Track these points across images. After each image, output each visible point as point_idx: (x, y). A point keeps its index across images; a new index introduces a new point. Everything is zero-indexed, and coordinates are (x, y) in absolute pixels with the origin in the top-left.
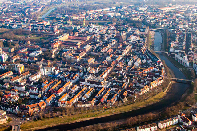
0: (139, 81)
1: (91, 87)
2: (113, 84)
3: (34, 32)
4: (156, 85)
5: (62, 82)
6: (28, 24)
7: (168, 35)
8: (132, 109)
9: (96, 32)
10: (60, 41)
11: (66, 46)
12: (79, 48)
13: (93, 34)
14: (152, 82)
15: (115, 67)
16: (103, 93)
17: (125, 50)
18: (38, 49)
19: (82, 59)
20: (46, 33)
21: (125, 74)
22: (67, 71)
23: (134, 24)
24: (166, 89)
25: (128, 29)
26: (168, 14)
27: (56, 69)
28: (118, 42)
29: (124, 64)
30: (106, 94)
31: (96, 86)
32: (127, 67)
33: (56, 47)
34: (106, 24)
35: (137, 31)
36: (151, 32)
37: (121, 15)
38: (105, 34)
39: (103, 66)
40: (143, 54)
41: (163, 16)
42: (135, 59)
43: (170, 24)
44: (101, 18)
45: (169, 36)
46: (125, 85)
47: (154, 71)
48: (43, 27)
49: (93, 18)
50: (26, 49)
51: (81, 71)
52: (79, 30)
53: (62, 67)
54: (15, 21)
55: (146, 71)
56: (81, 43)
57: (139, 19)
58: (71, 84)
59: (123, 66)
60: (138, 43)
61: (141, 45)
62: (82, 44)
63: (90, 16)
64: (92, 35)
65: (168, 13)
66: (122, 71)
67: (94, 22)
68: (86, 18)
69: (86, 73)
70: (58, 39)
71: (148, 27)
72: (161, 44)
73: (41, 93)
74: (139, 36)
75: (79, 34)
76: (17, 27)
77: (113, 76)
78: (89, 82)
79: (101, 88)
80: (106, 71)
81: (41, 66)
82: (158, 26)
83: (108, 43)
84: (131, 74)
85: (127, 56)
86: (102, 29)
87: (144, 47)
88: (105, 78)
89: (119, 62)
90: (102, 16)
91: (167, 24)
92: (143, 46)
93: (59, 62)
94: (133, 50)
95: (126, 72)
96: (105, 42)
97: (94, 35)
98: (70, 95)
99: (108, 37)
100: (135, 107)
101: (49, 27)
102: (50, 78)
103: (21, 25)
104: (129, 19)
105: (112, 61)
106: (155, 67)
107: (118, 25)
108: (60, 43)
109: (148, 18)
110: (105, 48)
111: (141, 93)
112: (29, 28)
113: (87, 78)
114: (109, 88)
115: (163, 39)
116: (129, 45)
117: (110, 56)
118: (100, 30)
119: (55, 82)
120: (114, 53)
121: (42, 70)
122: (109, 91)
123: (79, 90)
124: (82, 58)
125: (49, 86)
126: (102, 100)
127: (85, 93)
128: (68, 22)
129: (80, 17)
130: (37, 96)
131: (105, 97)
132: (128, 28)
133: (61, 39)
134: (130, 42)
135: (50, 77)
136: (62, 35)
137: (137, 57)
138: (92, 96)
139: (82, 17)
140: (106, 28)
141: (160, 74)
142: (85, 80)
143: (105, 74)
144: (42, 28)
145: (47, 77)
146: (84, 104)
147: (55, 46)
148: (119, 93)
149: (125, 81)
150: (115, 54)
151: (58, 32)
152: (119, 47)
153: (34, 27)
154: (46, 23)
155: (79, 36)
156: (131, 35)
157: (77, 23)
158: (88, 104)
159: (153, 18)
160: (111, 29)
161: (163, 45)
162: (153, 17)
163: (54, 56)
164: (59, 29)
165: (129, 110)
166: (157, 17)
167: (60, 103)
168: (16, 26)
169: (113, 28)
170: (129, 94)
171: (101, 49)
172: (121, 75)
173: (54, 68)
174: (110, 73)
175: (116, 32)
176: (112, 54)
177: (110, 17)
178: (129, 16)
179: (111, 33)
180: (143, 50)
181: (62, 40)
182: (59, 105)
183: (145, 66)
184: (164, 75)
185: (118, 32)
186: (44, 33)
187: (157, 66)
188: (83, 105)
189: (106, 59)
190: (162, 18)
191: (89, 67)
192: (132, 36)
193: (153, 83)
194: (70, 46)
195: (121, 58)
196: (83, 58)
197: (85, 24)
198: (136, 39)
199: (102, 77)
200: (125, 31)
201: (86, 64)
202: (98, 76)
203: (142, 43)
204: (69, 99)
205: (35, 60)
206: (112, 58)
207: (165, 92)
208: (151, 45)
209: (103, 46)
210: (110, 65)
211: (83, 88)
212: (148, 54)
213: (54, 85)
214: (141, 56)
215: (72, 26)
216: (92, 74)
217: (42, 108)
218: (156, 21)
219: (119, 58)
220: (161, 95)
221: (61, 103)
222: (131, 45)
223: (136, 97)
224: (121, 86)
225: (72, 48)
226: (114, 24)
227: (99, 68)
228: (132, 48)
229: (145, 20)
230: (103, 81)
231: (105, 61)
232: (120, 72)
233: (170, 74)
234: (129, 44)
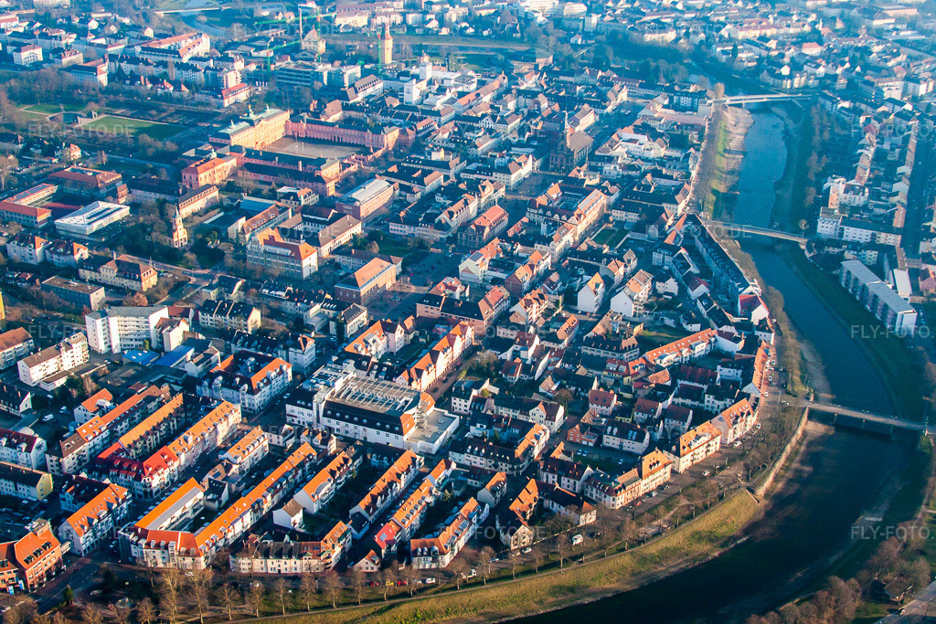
0: (621, 422)
1: (347, 441)
2: (474, 431)
3: (122, 95)
4: (715, 446)
5: (184, 406)
6: (99, 45)
7: (816, 139)
8: (551, 599)
9: (439, 103)
10: (237, 149)
11: (262, 177)
12: (332, 191)
13: (417, 115)
14: (692, 433)
15: (503, 318)
16: (401, 485)
17: (573, 220)
18: (113, 194)
19: (332, 261)
20: (180, 101)
21: (549, 363)
22: (226, 335)
23: (647, 64)
24: (764, 478)
25: (610, 95)
26: (834, 19)
27: (171, 323)
28: (544, 167)
29: (557, 303)
30: (415, 497)
31: (374, 436)
32: (565, 326)
33: (208, 186)
34: (501, 57)
35: (659, 110)
36: (730, 116)
37: (590, 11)
38: (484, 116)
39: (435, 312)
40: (668, 247)
41: (807, 29)
42: (619, 271)
43: (839, 71)
44: (480, 23)
45: (823, 143)
46: (537, 438)
47: (716, 355)
48: (165, 64)
49: (441, 25)
50: (46, 192)
51: (305, 342)
52: (350, 92)
53: (208, 307)
54: (40, 28)
55: (668, 356)
56: (345, 166)
57: (677, 40)
58: (236, 417)
59: (548, 313)
60: (649, 177)
61: (668, 189)
62: (353, 168)
63: (425, 13)
64: (413, 118)
65: (833, 12)
66: (531, 351)
67: (445, 45)
68: (404, 22)
69: (334, 347)
70: (227, 137)
71: (721, 86)
72: (779, 185)
73: (60, 465)
74: (661, 135)
75: (348, 114)
76: (41, 58)
77: (481, 373)
78: (334, 409)
79: (395, 454)
80: (444, 342)
81: (98, 296)
82: (771, 80)
83: (489, 171)
84: (582, 371)
85: (583, 255)
86: (474, 86)
87: (682, 205)
88: (432, 390)
89: (533, 286)
90: (489, 16)
91: (821, 71)
92: (678, 197)
93: (206, 272)
94: (618, 215)
95: (559, 354)
96: (473, 166)
97: (424, 122)
98: (215, 488)
99: (498, 135)
100: (572, 589)
101: (198, 65)
102: (131, 372)
103: (58, 52)
104: (626, 36)
105: (496, 281)
106: (725, 329)
107: (564, 67)
108: (233, 162)
109: (724, 32)
110: (466, 203)
111: (622, 500)
112: (94, 69)
113: (328, 386)
114: (443, 453)
115: (790, 156)
116: (598, 186)
117: (483, 250)
118: (462, 95)
119: (150, 399)
120: (511, 233)
121: (95, 326)
122: (441, 473)
123: (275, 457)
124: (333, 252)
125: (111, 428)
126: (381, 538)
127: (298, 486)
128: (304, 45)
129: (374, 15)
130: (31, 489)
131: (408, 516)
132: (611, 85)
133: (244, 137)
134: (608, 168)
135: (133, 364)
136: (253, 116)
137: (634, 264)
138: (338, 507)
139: (386, 14)
140: (496, 84)
141: (747, 379)
142: (316, 398)
143: (434, 362)
144: (161, 70)
145: (121, 364)
146: (279, 555)
147: (204, 178)
148: (493, 491)
149: (538, 413)
150: (515, 239)
151: (243, 96)
152: (541, 200)
153: (124, 65)
154: (190, 41)
155: (346, 123)
156: (619, 131)
157: (352, 47)
158: (300, 557)
159: (753, 34)
160: (520, 93)
161: (787, 195)
162: (755, 28)
163: (181, 235)
164: (249, 79)
165: (534, 606)
166: (774, 31)
167: (143, 542)
168: (38, 54)
169: (529, 83)
170: (547, 503)
171: (444, 207)
172: (527, 369)
173: (164, 313)
174: (469, 352)
175: (545, 105)
176: (496, 241)
177: (527, 20)
178: (631, 21)
179: (517, 111)
180: (670, 222)
181: (248, 146)
182: (134, 550)
183: (669, 322)
184: (769, 384)
185: (556, 107)
186: (167, 98)
187: (737, 326)
188: (273, 565)
189: (461, 267)
190: (802, 40)
191: (357, 311)
192: (627, 133)
193: (698, 437)
194: (281, 178)
195: (547, 262)
196: (338, 258)
197: (388, 59)
198: (647, 154)
199: (414, 384)
200: (590, 103)
201: (345, 292)
202: (391, 375)
203: (670, 178)
204: (204, 517)
205: (77, 257)
206: (495, 265)
207: (761, 492)
208: (722, 189)
209: (462, 186)
210: (471, 310)
211: (297, 445)
212: (699, 244)
213: (145, 415)
214: (655, 255)
215: (320, 68)
216: (360, 361)
217: (35, 571)
218: (764, 53)
219: (532, 267)
220: (734, 512)
221: (148, 545)
222: (612, 189)
223: (589, 518)
224: (512, 443)
225: (287, 196)
226: (541, 62)
227: (409, 322)
228: (616, 206)
229: (709, 46)
230: (414, 410)
231: (448, 280)
232: (523, 354)
233: (802, 378)
234: (603, 180)
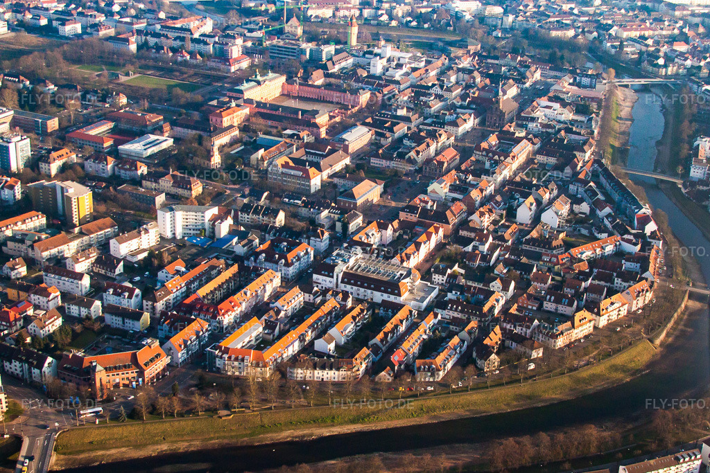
0: (556, 291)
1: (358, 301)
2: (450, 296)
3: (148, 58)
4: (624, 312)
5: (239, 272)
6: (126, 23)
7: (687, 111)
8: (515, 403)
9: (398, 75)
10: (249, 101)
11: (270, 123)
12: (323, 135)
13: (383, 82)
14: (608, 301)
15: (464, 224)
16: (402, 329)
17: (509, 159)
18: (158, 129)
19: (329, 183)
20: (196, 66)
21: (499, 255)
22: (263, 229)
23: (555, 52)
24: (660, 333)
25: (528, 74)
26: (697, 25)
27: (221, 217)
28: (482, 123)
29: (501, 216)
30: (415, 334)
31: (378, 297)
32: (510, 231)
33: (231, 127)
34: (441, 44)
35: (566, 85)
36: (620, 93)
37: (506, 12)
38: (434, 85)
39: (413, 218)
40: (581, 181)
41: (676, 32)
42: (547, 197)
43: (702, 63)
44: (421, 18)
45: (693, 115)
46: (497, 301)
47: (619, 254)
48: (183, 39)
49: (391, 18)
50: (106, 127)
51: (323, 233)
52: (329, 64)
53: (246, 209)
54: (76, 9)
55: (586, 253)
56: (331, 117)
57: (576, 36)
58: (277, 282)
59: (495, 222)
60: (563, 133)
61: (577, 142)
62: (338, 119)
63: (378, 9)
64: (379, 85)
65: (697, 20)
66: (487, 245)
67: (394, 34)
68: (361, 15)
69: (343, 239)
70: (241, 92)
71: (612, 71)
72: (659, 143)
73: (154, 308)
74: (570, 104)
75: (329, 80)
76: (80, 31)
77: (450, 260)
78: (350, 278)
79: (397, 307)
80: (424, 237)
81: (160, 199)
82: (650, 68)
83: (442, 124)
84: (524, 260)
85: (518, 184)
86: (423, 64)
87: (588, 154)
88: (418, 268)
89: (482, 204)
90: (427, 13)
91: (689, 63)
92: (586, 148)
93: (237, 187)
94: (540, 158)
95: (507, 249)
96: (429, 121)
97: (388, 88)
98: (270, 326)
99: (445, 100)
100: (529, 397)
101: (208, 40)
102: (194, 250)
103: (96, 27)
104: (536, 32)
105: (454, 200)
106: (626, 236)
107: (489, 52)
108: (247, 111)
109: (612, 32)
110: (428, 146)
111: (560, 342)
112: (127, 40)
113: (344, 261)
114: (429, 309)
115: (666, 124)
116: (526, 138)
117: (445, 178)
118: (414, 70)
119: (213, 268)
120: (463, 167)
121: (165, 218)
122: (430, 321)
123: (308, 309)
124: (330, 177)
125: (188, 285)
126: (395, 358)
127: (331, 325)
128: (287, 28)
129: (337, 9)
130: (136, 323)
131: (412, 346)
132: (529, 67)
133: (253, 92)
134: (531, 125)
135: (194, 245)
136: (259, 78)
137: (555, 192)
138: (360, 339)
139: (347, 9)
140: (439, 63)
141: (645, 268)
142: (337, 269)
143: (418, 250)
144: (178, 43)
145: (184, 246)
146: (323, 368)
147: (226, 122)
148: (470, 333)
149: (496, 285)
150: (466, 172)
151: (245, 64)
152: (484, 145)
153: (149, 38)
154: (197, 23)
155: (328, 86)
156: (538, 100)
157: (324, 33)
158: (338, 369)
159: (635, 34)
160: (459, 70)
161: (666, 151)
162: (636, 30)
163: (216, 160)
164: (247, 52)
165: (503, 407)
166: (651, 32)
167: (226, 356)
168: (78, 28)
169: (466, 63)
170: (508, 343)
171: (411, 149)
172: (485, 258)
173: (215, 210)
174: (440, 247)
175: (478, 80)
176: (453, 172)
177: (458, 17)
178: (539, 21)
179: (457, 83)
180: (580, 165)
181: (258, 99)
182: (218, 362)
183: (584, 232)
184: (659, 275)
185: (487, 81)
186: (185, 63)
187: (635, 236)
188: (319, 374)
189: (429, 189)
190: (672, 40)
191: (356, 216)
192: (544, 101)
193: (612, 304)
194: (285, 123)
195: (490, 189)
196: (336, 180)
197: (354, 41)
198: (559, 118)
199: (405, 264)
200: (514, 79)
201: (345, 202)
202: (387, 258)
203: (579, 134)
204: (262, 344)
205: (139, 172)
206: (453, 188)
207: (658, 342)
208: (617, 144)
209: (422, 134)
210: (440, 217)
211: (323, 302)
212: (603, 180)
213: (209, 279)
214: (571, 187)
215: (304, 46)
216: (365, 247)
217: (152, 371)
218: (644, 49)
219: (482, 191)
220: (639, 354)
221: (230, 358)
222: (536, 140)
223: (537, 354)
224: (481, 304)
225: (291, 136)
226: (472, 49)
227: (396, 223)
228: (539, 152)
229: (601, 42)
230: (408, 280)
231: (422, 196)
232: (481, 248)
233: (683, 273)
234: (528, 134)
